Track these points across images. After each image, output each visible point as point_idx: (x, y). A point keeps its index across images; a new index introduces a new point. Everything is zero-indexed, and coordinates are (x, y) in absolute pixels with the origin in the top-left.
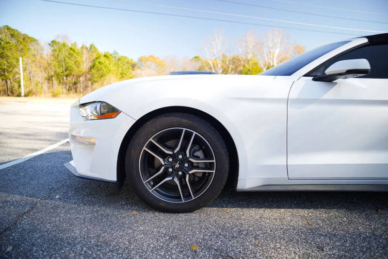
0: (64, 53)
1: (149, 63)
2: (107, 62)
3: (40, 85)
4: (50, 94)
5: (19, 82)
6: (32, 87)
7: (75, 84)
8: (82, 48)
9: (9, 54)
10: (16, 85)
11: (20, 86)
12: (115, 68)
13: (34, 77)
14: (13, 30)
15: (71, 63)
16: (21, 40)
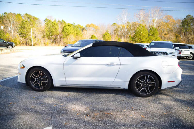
0: (50, 25)
1: (90, 27)
2: (70, 28)
3: (39, 40)
4: (44, 44)
5: (31, 39)
6: (36, 41)
7: (55, 39)
8: (58, 22)
9: (27, 27)
10: (30, 41)
11: (31, 41)
12: (73, 31)
13: (37, 36)
14: (29, 15)
15: (53, 30)
16: (32, 20)
